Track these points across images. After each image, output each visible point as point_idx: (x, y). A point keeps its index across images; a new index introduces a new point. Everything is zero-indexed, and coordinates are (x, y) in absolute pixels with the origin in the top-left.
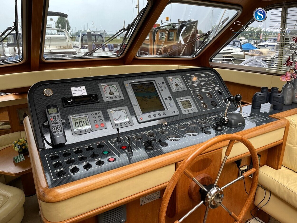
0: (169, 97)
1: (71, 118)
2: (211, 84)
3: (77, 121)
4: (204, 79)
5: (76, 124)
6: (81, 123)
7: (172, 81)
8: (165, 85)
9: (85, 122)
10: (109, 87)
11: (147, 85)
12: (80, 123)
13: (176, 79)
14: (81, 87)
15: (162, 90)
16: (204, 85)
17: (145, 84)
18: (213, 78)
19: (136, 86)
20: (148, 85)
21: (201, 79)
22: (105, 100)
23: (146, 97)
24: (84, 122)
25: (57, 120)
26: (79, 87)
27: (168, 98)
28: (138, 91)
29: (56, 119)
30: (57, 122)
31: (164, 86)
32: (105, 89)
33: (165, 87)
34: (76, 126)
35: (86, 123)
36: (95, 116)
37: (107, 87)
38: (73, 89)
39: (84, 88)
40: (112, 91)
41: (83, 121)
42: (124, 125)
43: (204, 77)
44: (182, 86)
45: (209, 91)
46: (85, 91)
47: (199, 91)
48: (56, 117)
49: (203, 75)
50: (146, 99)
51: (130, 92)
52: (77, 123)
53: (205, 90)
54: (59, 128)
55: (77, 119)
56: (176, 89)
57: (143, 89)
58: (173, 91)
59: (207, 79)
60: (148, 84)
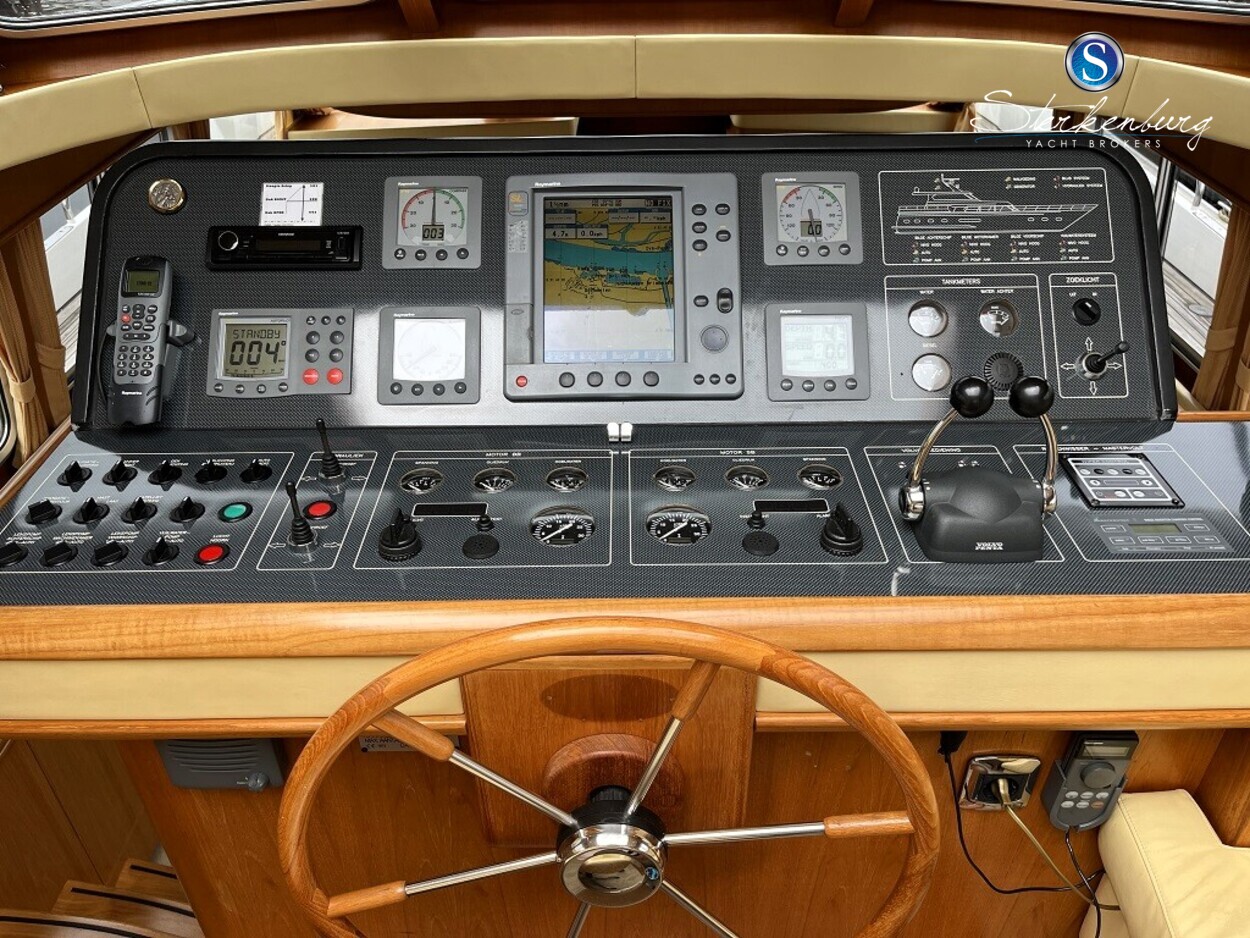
0: (724, 294)
1: (224, 322)
2: (1049, 248)
3: (244, 340)
4: (1014, 209)
5: (233, 350)
6: (256, 347)
7: (792, 200)
8: (730, 223)
9: (272, 349)
10: (434, 198)
11: (632, 210)
12: (250, 350)
13: (825, 191)
14: (308, 185)
15: (701, 245)
16: (1000, 249)
17: (625, 204)
18: (1088, 208)
19: (572, 205)
20: (639, 210)
21: (994, 209)
22: (389, 262)
23: (603, 272)
24: (268, 346)
25: (145, 323)
26: (301, 185)
27: (713, 298)
28: (571, 232)
29: (143, 321)
30: (141, 331)
31: (723, 228)
32: (411, 208)
33: (722, 236)
34: (232, 356)
35: (275, 353)
36: (317, 327)
37: (421, 198)
38: (269, 191)
39: (316, 190)
40: (438, 221)
41: (264, 342)
42: (428, 395)
43: (1020, 198)
44: (842, 236)
45: (1009, 290)
46: (318, 206)
47: (937, 282)
48: (146, 312)
49: (1026, 183)
50: (598, 284)
51: (521, 237)
52: (239, 347)
53: (985, 282)
54: (141, 361)
55: (246, 329)
56: (792, 250)
57: (602, 226)
58: (771, 259)
59: (1037, 210)
60: (641, 204)
